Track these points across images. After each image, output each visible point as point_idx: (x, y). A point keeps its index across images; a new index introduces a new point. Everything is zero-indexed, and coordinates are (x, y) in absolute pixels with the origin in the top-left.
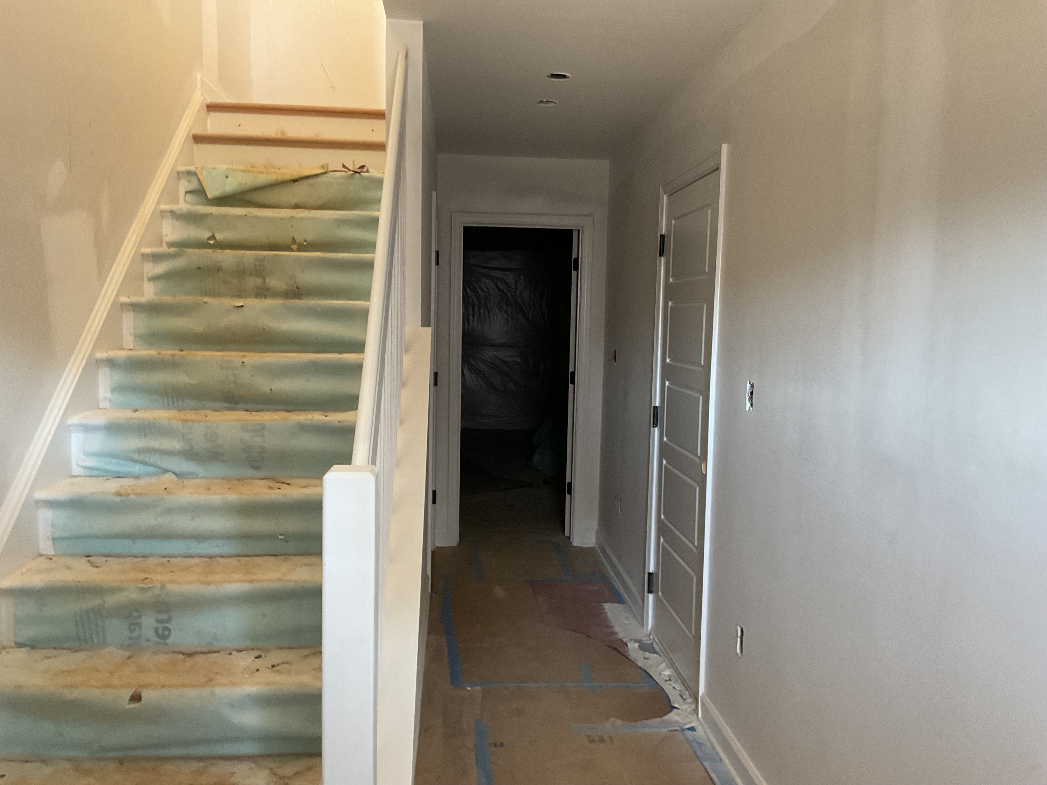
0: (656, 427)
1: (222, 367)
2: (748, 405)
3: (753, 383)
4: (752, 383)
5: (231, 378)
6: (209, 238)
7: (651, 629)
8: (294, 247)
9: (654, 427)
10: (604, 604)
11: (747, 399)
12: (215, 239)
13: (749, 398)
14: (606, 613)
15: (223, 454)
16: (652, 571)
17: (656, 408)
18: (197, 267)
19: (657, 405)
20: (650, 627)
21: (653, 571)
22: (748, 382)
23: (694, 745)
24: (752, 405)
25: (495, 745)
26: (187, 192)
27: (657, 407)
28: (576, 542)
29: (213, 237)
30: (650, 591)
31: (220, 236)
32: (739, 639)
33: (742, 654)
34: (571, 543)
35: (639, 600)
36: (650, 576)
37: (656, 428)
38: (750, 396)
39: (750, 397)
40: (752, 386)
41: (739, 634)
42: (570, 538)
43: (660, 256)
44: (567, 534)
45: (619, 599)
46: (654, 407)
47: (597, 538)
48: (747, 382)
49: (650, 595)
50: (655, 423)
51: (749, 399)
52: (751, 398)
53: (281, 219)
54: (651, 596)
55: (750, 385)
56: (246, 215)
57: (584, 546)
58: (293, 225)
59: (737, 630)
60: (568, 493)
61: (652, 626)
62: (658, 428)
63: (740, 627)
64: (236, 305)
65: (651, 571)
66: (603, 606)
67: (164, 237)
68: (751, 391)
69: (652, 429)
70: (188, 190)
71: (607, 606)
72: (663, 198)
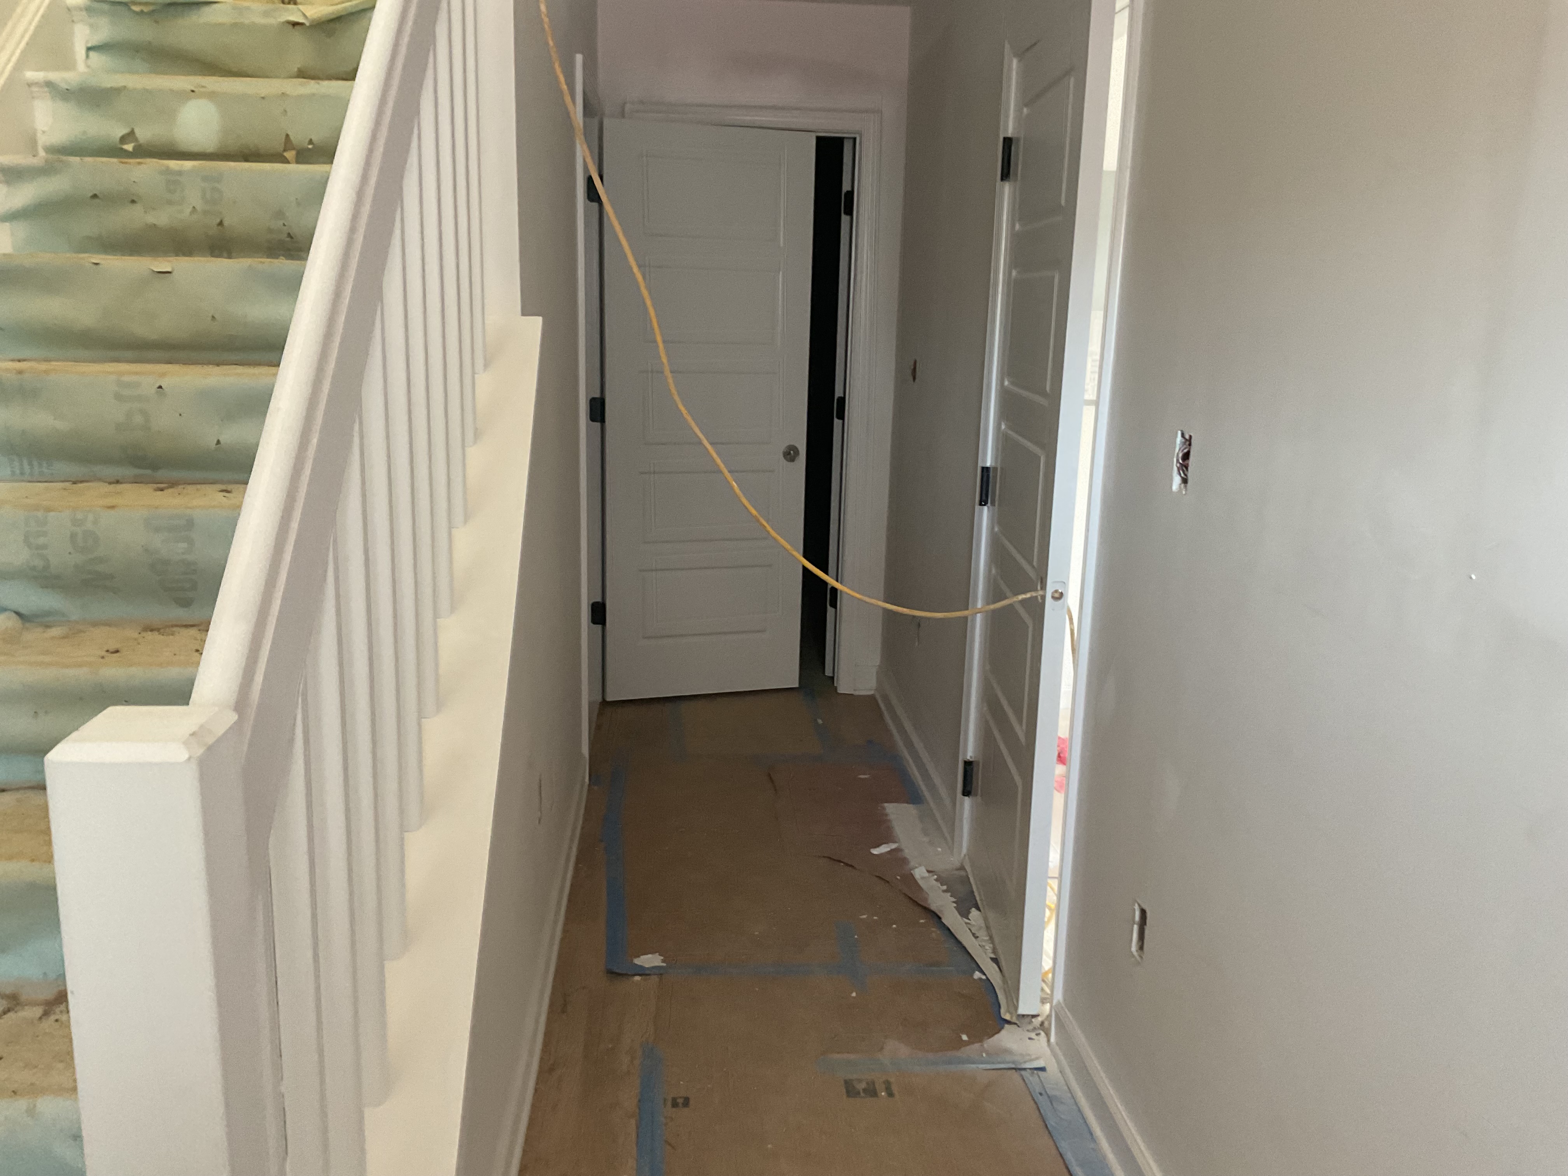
0: (985, 505)
1: (118, 397)
2: (1177, 480)
3: (1190, 437)
4: (1187, 437)
5: (138, 419)
6: (124, 139)
7: (965, 855)
8: (290, 155)
9: (981, 504)
10: (886, 805)
11: (1175, 469)
12: (136, 140)
13: (1178, 465)
14: (889, 821)
15: (111, 577)
16: (971, 757)
17: (985, 470)
18: (91, 194)
19: (988, 464)
20: (964, 851)
21: (973, 758)
22: (1179, 433)
23: (1043, 1101)
24: (1185, 481)
25: (675, 1104)
26: (89, 49)
27: (987, 468)
28: (844, 686)
29: (130, 136)
30: (966, 793)
31: (144, 134)
32: (1136, 928)
33: (1141, 957)
34: (836, 688)
35: (947, 802)
36: (968, 768)
37: (985, 508)
38: (1181, 461)
39: (1180, 463)
40: (1188, 442)
41: (1137, 917)
42: (833, 678)
43: (1002, 179)
44: (828, 672)
45: (913, 797)
46: (983, 468)
47: (879, 681)
48: (1177, 433)
49: (966, 798)
50: (984, 498)
51: (1178, 469)
52: (1184, 467)
53: (263, 98)
54: (967, 801)
55: (1183, 440)
56: (193, 91)
57: (857, 693)
58: (285, 111)
59: (1134, 910)
60: (831, 605)
61: (968, 850)
62: (988, 507)
63: (1139, 905)
64: (155, 270)
65: (968, 758)
66: (884, 808)
67: (39, 135)
68: (1186, 451)
69: (977, 507)
70: (89, 45)
71: (891, 808)
72: (1010, 66)
